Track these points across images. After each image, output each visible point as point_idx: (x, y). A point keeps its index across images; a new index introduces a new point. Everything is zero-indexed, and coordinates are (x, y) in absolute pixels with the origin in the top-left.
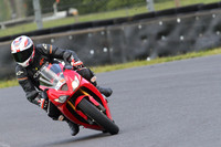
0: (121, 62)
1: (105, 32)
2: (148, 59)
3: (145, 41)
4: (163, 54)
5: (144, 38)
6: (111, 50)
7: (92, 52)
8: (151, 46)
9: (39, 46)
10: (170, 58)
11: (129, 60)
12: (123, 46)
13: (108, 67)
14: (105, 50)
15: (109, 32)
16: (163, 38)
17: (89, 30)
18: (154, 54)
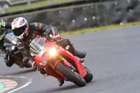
0: (104, 25)
1: (94, 6)
2: (121, 24)
3: (119, 13)
4: (130, 20)
5: (118, 10)
6: (98, 18)
7: (86, 19)
8: (123, 16)
9: (32, 24)
10: (134, 23)
11: (109, 24)
12: (106, 16)
13: (96, 29)
14: (94, 18)
15: (96, 7)
16: (131, 10)
17: (84, 5)
18: (125, 20)
